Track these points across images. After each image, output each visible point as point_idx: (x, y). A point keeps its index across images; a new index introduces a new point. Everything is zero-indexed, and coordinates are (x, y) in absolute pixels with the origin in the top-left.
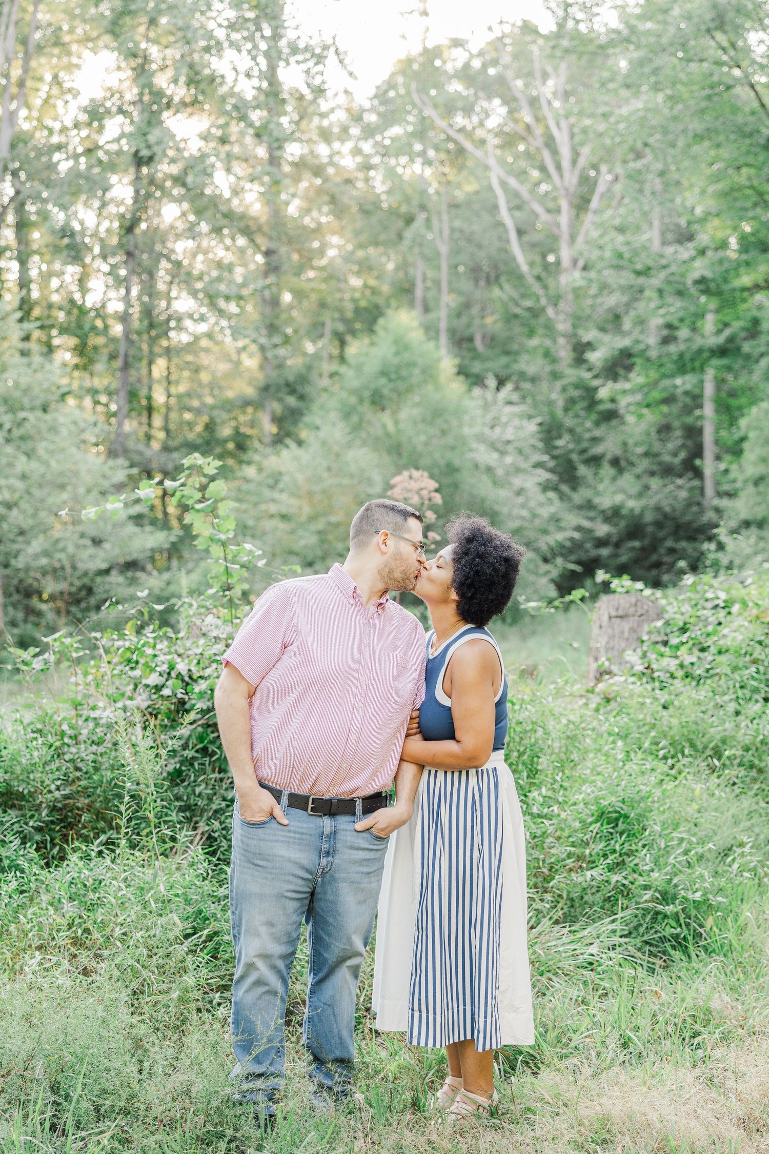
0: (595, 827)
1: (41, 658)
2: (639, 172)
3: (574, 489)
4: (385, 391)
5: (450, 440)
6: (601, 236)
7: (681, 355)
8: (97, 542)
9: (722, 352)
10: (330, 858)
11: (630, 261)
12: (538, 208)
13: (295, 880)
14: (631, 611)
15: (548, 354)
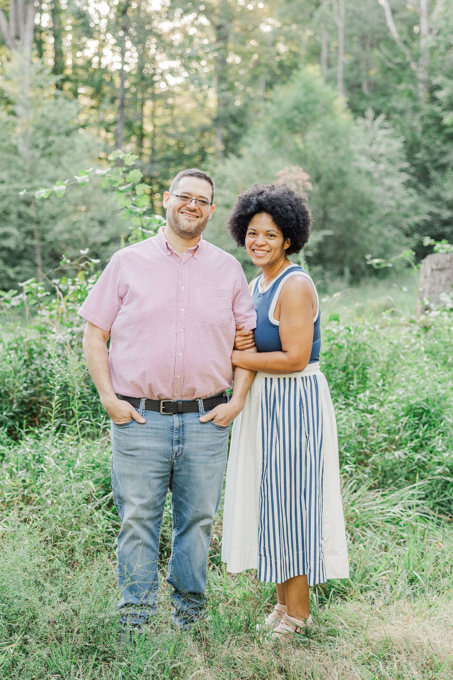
0: (405, 420)
1: (17, 297)
3: (428, 186)
4: (297, 120)
5: (341, 153)
6: (446, 11)
8: (102, 223)
10: (181, 445)
13: (155, 463)
14: (448, 265)
15: (411, 95)
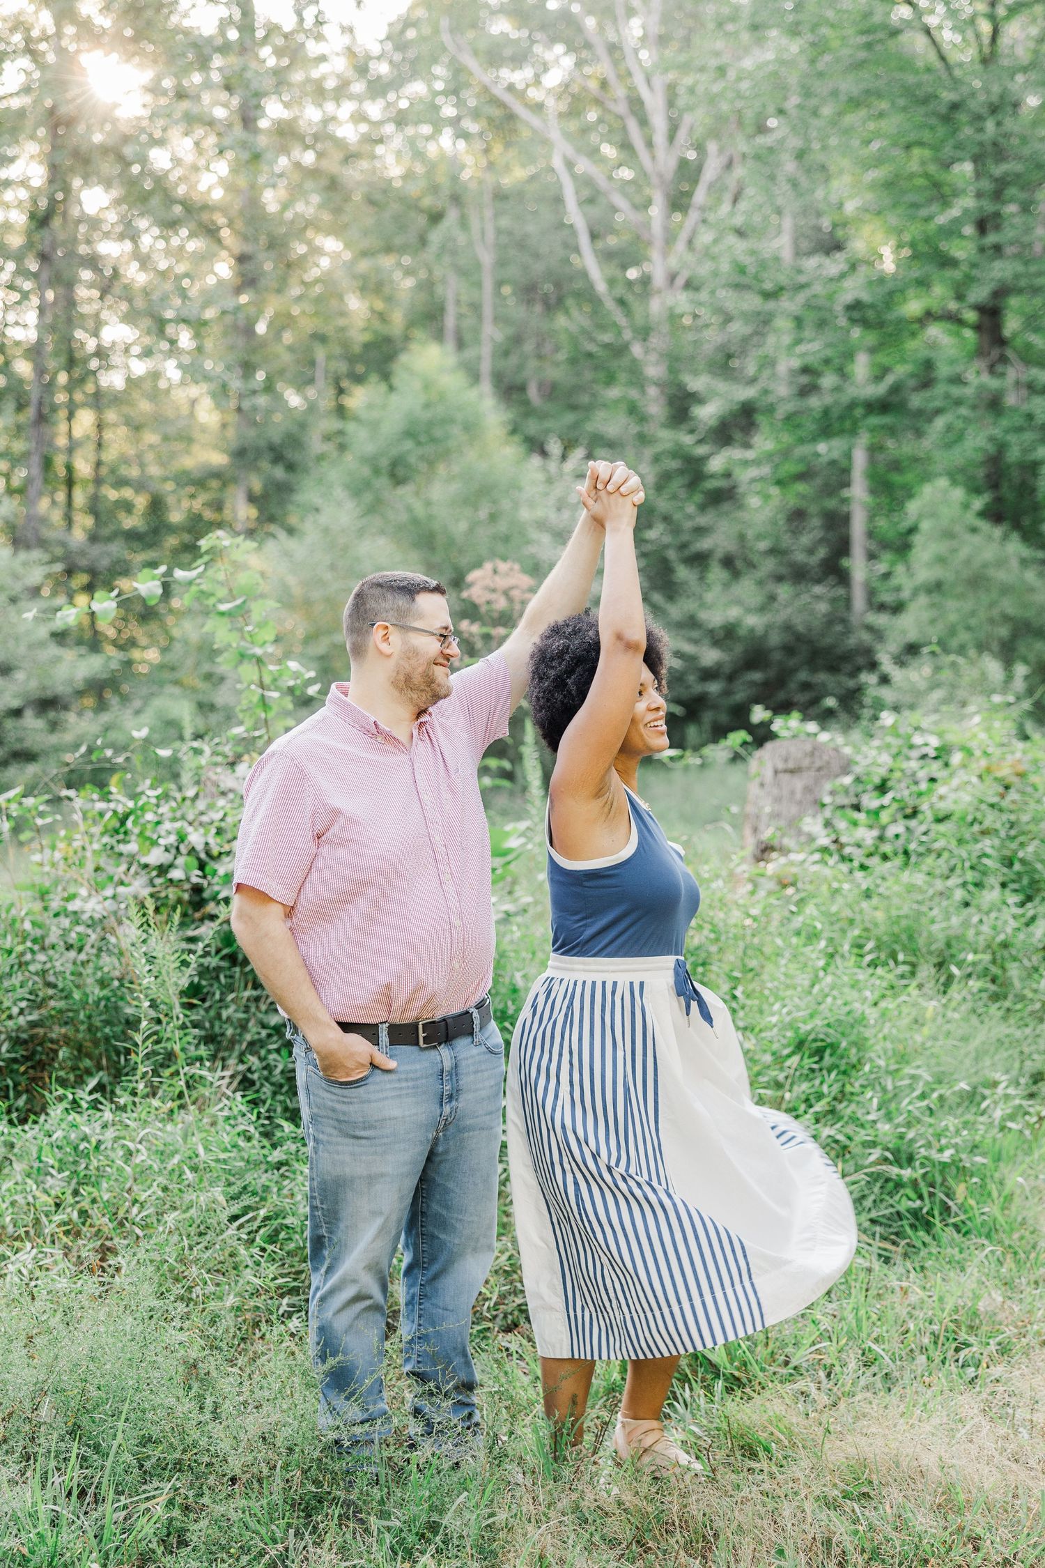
0: (793, 1062)
2: (771, 150)
3: (671, 598)
4: (412, 460)
5: (502, 527)
6: (716, 241)
7: (826, 412)
9: (882, 406)
10: (453, 1103)
11: (756, 278)
12: (619, 200)
14: (806, 762)
15: (633, 410)
